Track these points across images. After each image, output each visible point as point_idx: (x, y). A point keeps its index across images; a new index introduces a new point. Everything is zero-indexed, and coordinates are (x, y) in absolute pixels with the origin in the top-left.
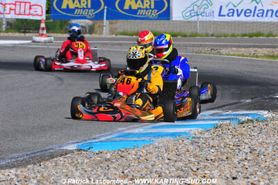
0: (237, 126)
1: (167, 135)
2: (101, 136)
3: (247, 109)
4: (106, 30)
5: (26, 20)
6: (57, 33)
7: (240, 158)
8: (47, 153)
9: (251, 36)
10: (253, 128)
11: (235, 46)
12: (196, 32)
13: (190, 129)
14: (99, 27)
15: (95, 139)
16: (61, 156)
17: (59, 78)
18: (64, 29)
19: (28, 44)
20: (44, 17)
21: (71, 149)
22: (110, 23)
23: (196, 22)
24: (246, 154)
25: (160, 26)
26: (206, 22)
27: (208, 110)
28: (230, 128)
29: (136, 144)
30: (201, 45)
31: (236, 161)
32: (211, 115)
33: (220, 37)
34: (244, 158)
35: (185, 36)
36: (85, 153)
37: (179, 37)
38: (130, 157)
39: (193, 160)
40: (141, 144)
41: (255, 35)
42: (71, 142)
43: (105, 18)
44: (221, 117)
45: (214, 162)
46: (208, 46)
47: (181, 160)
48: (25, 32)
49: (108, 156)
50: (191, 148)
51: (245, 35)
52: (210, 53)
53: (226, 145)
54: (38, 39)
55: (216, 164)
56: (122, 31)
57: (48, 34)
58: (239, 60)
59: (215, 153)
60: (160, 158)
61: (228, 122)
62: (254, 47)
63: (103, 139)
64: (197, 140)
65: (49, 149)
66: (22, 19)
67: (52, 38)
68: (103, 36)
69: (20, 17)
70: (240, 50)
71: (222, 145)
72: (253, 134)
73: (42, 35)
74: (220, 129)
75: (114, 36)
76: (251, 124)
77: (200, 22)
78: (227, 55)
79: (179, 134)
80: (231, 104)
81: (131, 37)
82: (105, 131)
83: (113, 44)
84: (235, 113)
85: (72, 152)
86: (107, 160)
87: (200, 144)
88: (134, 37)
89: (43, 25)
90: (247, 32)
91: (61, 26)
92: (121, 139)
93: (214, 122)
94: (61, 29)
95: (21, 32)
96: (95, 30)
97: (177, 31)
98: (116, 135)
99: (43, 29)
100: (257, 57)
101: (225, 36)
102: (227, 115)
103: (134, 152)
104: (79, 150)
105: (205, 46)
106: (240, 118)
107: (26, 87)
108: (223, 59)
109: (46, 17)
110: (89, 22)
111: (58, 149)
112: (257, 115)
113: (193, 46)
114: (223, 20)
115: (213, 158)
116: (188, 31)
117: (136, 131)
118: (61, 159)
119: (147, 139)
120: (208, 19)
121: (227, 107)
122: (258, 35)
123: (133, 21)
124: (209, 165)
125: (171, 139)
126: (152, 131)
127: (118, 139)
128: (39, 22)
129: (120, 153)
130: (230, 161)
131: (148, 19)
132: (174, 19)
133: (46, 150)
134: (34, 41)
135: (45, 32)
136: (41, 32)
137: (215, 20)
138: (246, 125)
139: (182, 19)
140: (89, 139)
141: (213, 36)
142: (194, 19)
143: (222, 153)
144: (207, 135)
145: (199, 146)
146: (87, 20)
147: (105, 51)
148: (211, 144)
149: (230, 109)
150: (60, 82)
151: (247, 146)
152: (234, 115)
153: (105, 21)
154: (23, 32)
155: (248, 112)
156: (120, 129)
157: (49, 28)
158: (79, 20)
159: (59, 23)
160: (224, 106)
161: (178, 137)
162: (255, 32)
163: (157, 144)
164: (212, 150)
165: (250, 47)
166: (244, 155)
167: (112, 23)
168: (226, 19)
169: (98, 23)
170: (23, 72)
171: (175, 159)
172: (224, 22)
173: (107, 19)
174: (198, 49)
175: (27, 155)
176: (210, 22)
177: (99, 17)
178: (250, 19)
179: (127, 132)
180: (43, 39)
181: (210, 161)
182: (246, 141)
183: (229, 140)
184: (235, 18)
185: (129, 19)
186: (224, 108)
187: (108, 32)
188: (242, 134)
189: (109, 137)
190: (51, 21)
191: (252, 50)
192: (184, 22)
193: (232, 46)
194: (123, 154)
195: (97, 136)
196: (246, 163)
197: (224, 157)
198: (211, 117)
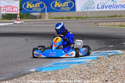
0: (107, 57)
1: (76, 63)
2: (46, 65)
3: (112, 50)
4: (47, 17)
5: (11, 14)
6: (25, 19)
7: (109, 72)
8: (22, 73)
9: (112, 17)
10: (114, 58)
11: (105, 22)
12: (88, 16)
13: (86, 60)
14: (44, 15)
15: (43, 66)
16: (28, 74)
17: (26, 39)
18: (28, 17)
19: (12, 25)
20: (19, 12)
21: (33, 71)
22: (49, 14)
23: (87, 12)
24: (112, 70)
25: (71, 14)
26: (91, 11)
27: (94, 51)
28: (104, 58)
29: (62, 67)
30: (90, 22)
31: (107, 73)
32: (95, 53)
33: (98, 18)
34: (111, 72)
35: (82, 18)
36: (39, 72)
37: (80, 19)
38: (59, 73)
39: (88, 73)
40: (64, 68)
41: (114, 17)
42: (33, 68)
43: (46, 11)
44: (100, 54)
45: (97, 74)
46: (93, 22)
47: (82, 74)
48: (10, 20)
49: (50, 73)
50: (87, 68)
51: (109, 17)
52: (94, 25)
53: (102, 66)
54: (16, 22)
55: (98, 75)
56: (54, 17)
57: (21, 20)
58: (107, 28)
59: (98, 70)
60: (73, 73)
61: (103, 56)
62: (113, 22)
63: (47, 66)
64: (89, 65)
65: (23, 71)
66: (9, 14)
67: (23, 22)
68: (46, 20)
69: (8, 13)
70: (107, 23)
71: (101, 66)
72: (114, 61)
73: (18, 20)
74: (99, 59)
75: (50, 19)
76: (113, 56)
77: (89, 12)
78: (102, 26)
79: (81, 62)
80: (104, 48)
81: (58, 19)
82: (48, 62)
83: (50, 23)
84: (106, 52)
85: (33, 72)
86: (49, 75)
87: (90, 66)
88: (60, 19)
89: (18, 16)
90: (110, 15)
91: (27, 16)
92: (55, 65)
93: (97, 56)
94: (27, 17)
95: (9, 20)
96: (42, 17)
97: (78, 16)
98: (53, 64)
99: (19, 18)
100: (115, 26)
101: (100, 18)
102: (102, 53)
103: (61, 71)
104: (36, 71)
105: (92, 22)
106: (108, 54)
107: (12, 44)
108: (100, 28)
109: (20, 12)
110: (39, 14)
111: (27, 71)
112: (116, 52)
113: (86, 22)
114: (99, 10)
115: (97, 72)
116: (84, 16)
117: (62, 62)
118: (29, 75)
119: (67, 65)
120: (92, 10)
121: (102, 49)
122: (115, 16)
123: (59, 12)
124: (95, 75)
125: (78, 64)
126: (69, 61)
127: (54, 66)
128: (17, 14)
129: (55, 72)
130: (104, 74)
131: (65, 11)
132: (77, 11)
133: (22, 72)
134: (14, 23)
135: (19, 19)
136: (17, 19)
137: (96, 10)
138: (111, 57)
139: (81, 11)
140: (41, 66)
141: (95, 17)
142: (86, 10)
143: (101, 70)
144: (93, 62)
145: (90, 67)
146: (38, 13)
147: (46, 26)
148: (96, 66)
149: (104, 50)
150: (27, 41)
151: (112, 66)
152: (105, 53)
153: (46, 13)
154: (9, 19)
155: (112, 51)
156: (55, 61)
157: (21, 17)
158: (34, 13)
159: (25, 15)
160: (101, 49)
161: (81, 64)
162: (114, 15)
163: (71, 67)
164: (96, 69)
165: (112, 22)
166: (111, 70)
167: (50, 14)
168: (101, 10)
169: (43, 14)
170: (10, 37)
171: (79, 73)
172: (100, 11)
173: (47, 12)
174: (88, 24)
175: (13, 74)
176: (94, 11)
177: (43, 11)
178: (112, 9)
179: (58, 62)
180: (19, 22)
181: (95, 74)
182: (111, 64)
183: (103, 64)
184: (105, 9)
185: (57, 12)
186: (101, 50)
187: (48, 18)
188: (109, 61)
189: (50, 65)
190: (22, 14)
191: (113, 23)
192: (81, 12)
193: (104, 22)
194: (56, 72)
195: (44, 65)
196: (111, 74)
197: (102, 72)
198: (95, 54)
